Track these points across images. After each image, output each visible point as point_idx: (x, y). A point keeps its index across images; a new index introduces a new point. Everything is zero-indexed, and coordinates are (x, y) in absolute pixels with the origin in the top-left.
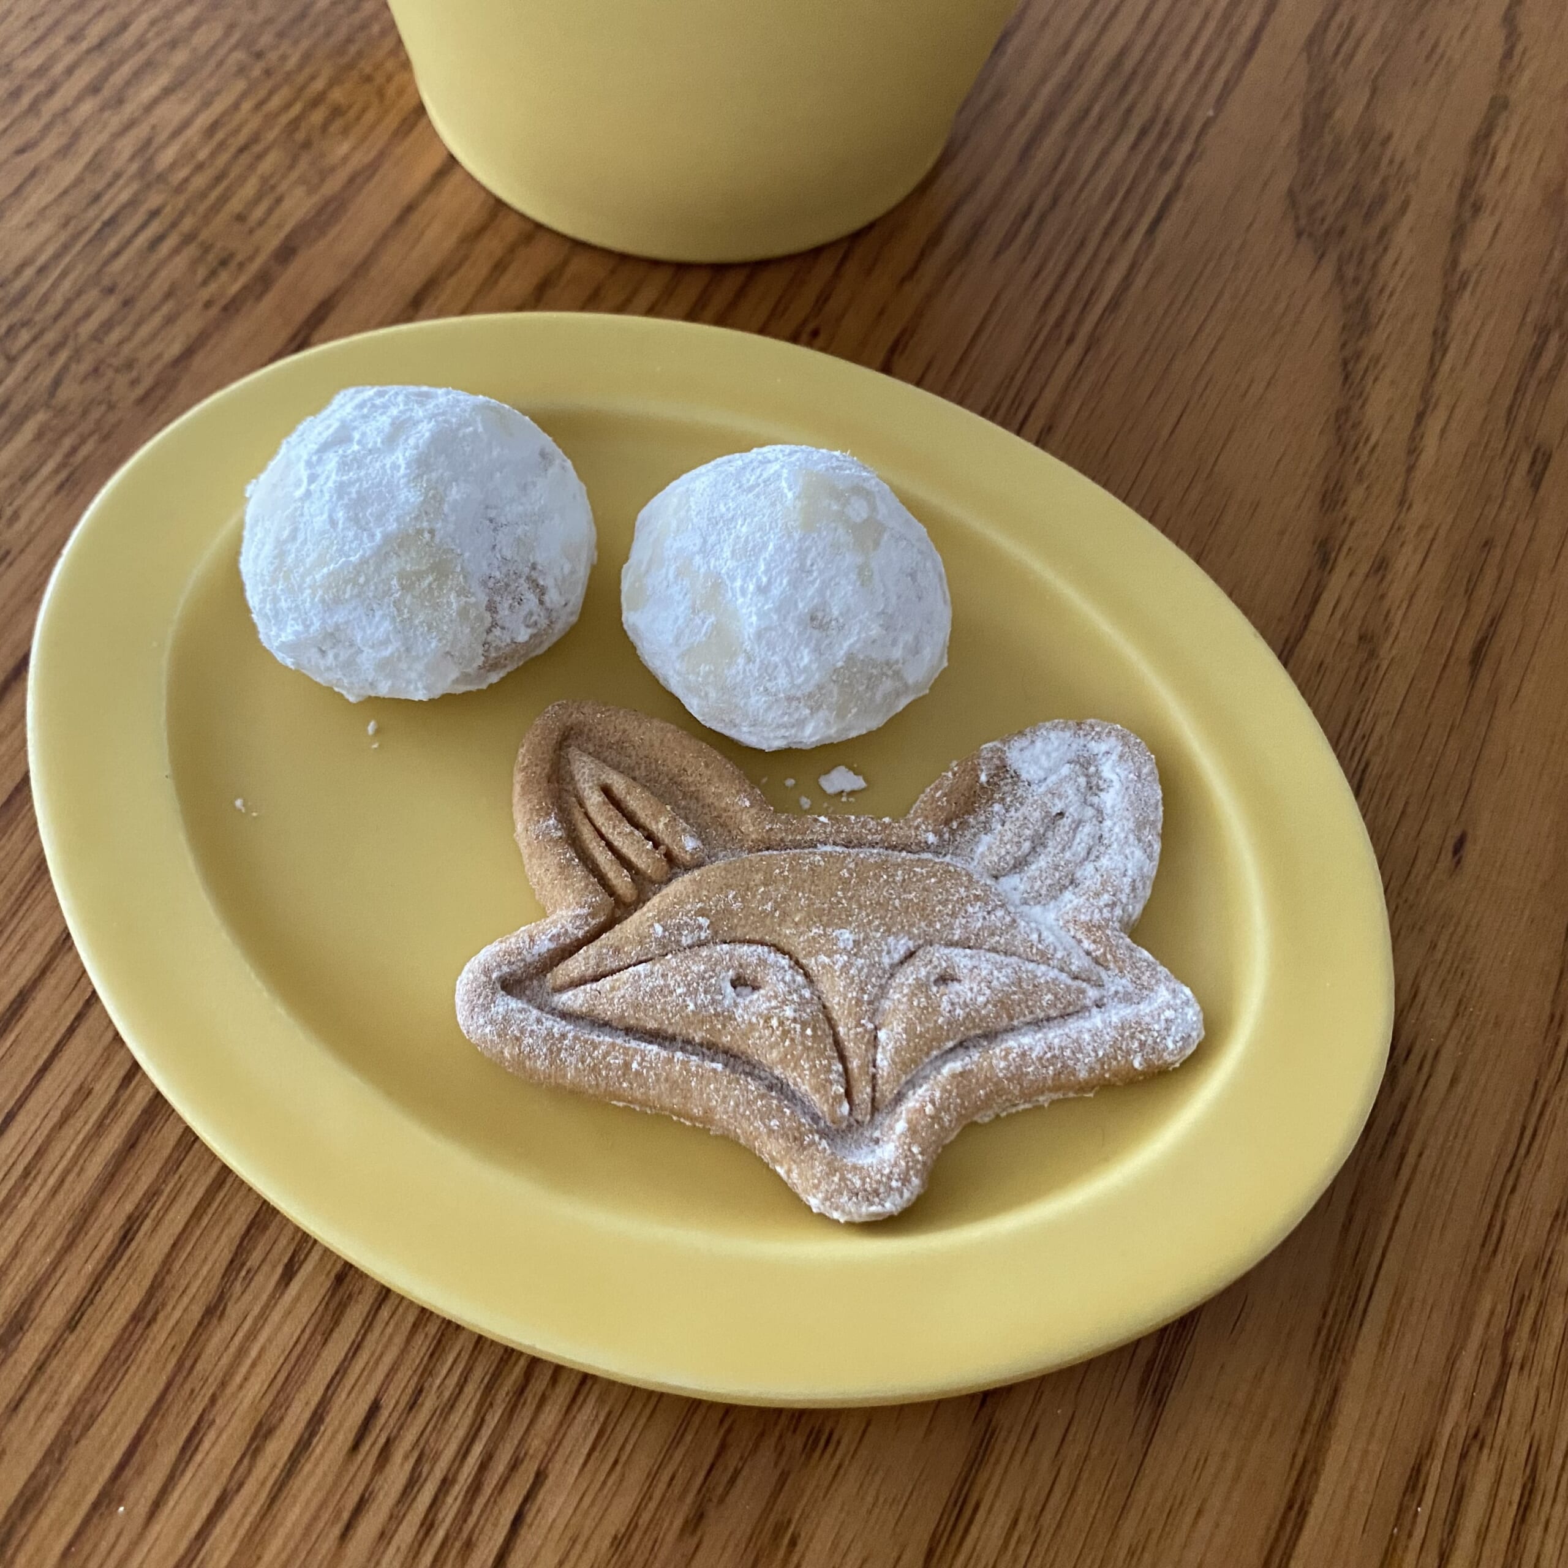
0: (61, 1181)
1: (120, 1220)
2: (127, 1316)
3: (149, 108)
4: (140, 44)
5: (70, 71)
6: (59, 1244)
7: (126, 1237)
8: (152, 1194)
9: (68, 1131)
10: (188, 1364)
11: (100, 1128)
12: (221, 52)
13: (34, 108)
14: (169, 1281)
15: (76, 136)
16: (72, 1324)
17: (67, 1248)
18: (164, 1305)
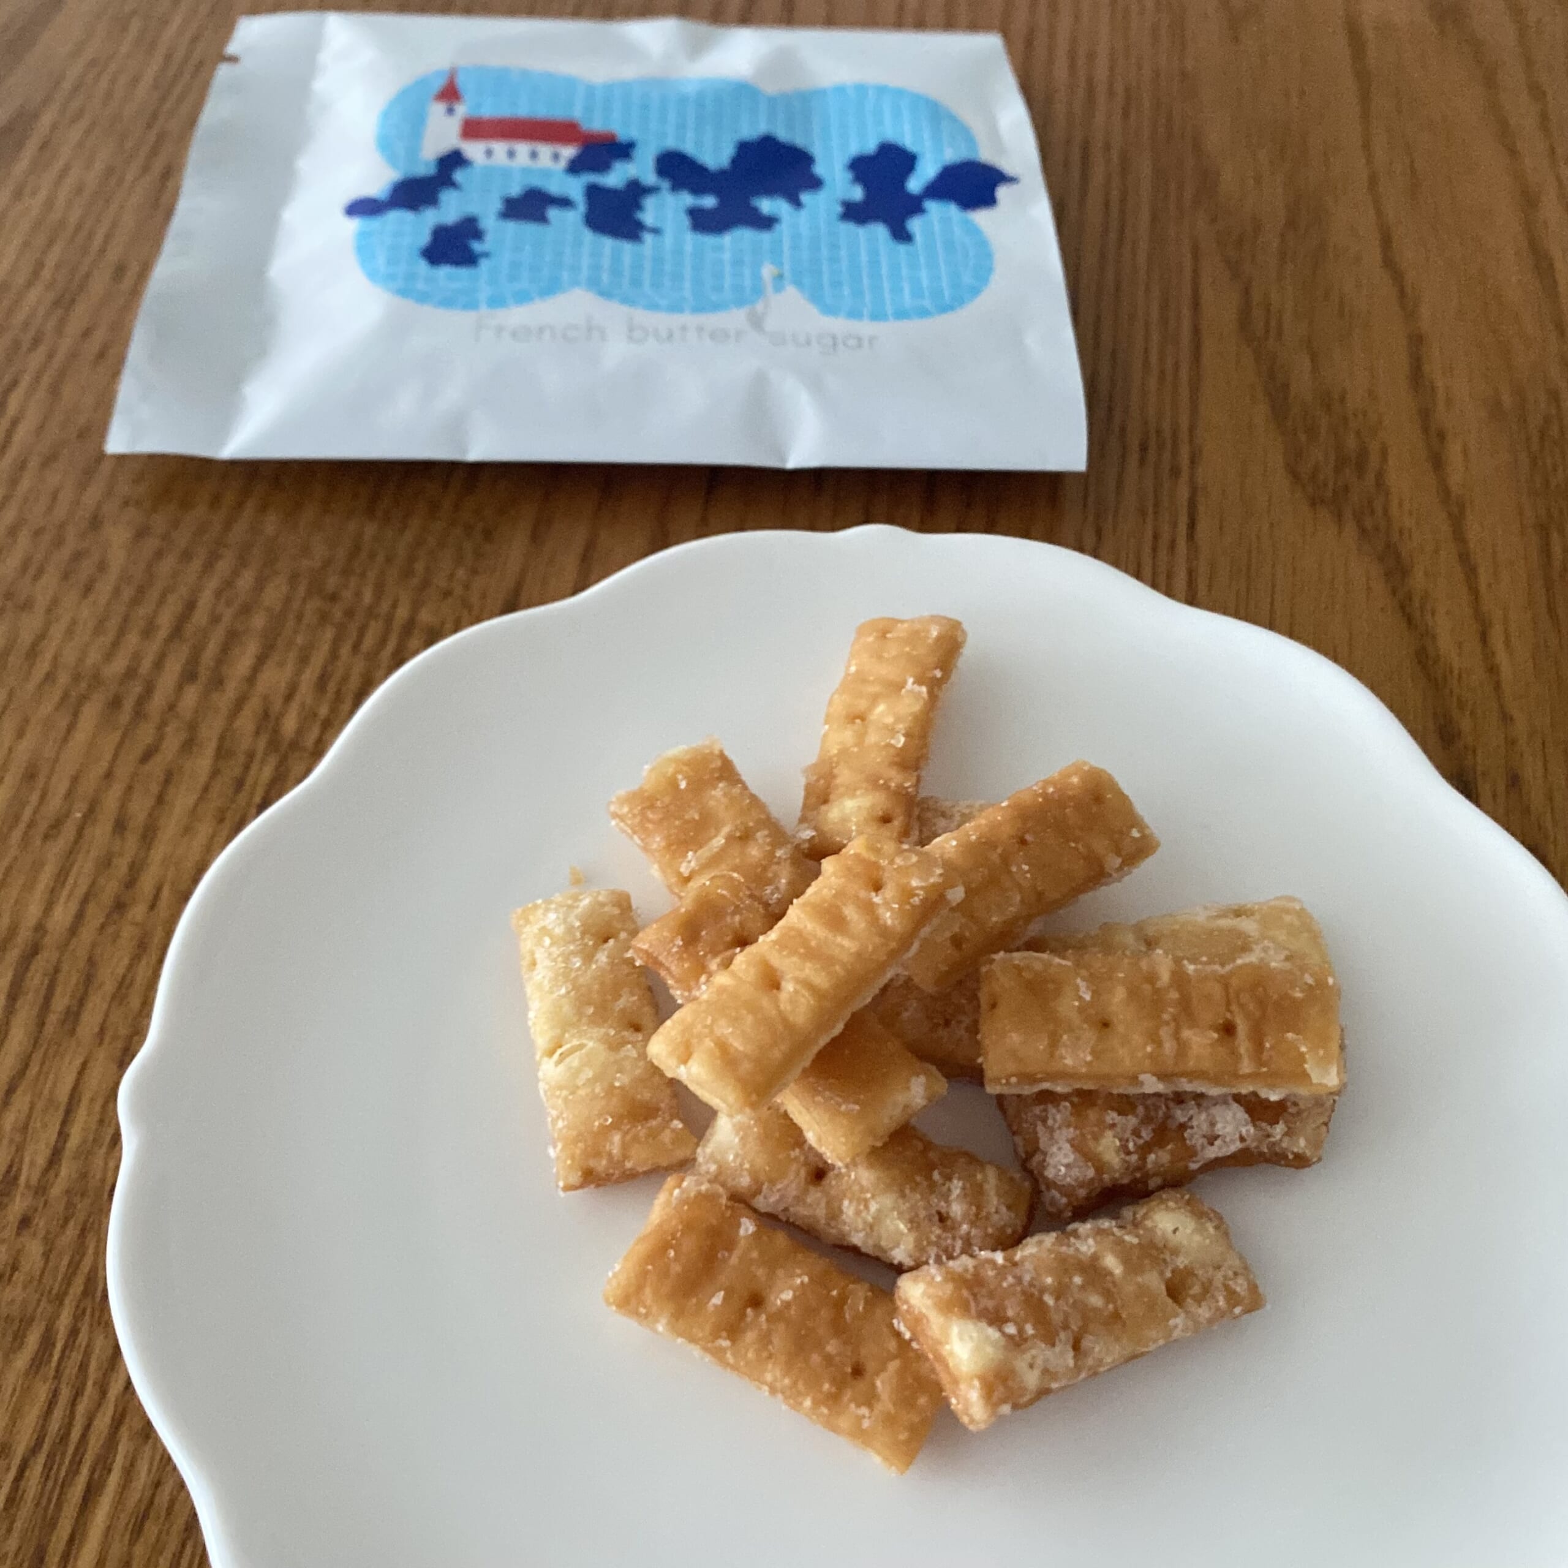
3: (251, 679)
4: (215, 619)
5: (159, 664)
12: (296, 605)
13: (139, 713)
15: (193, 727)
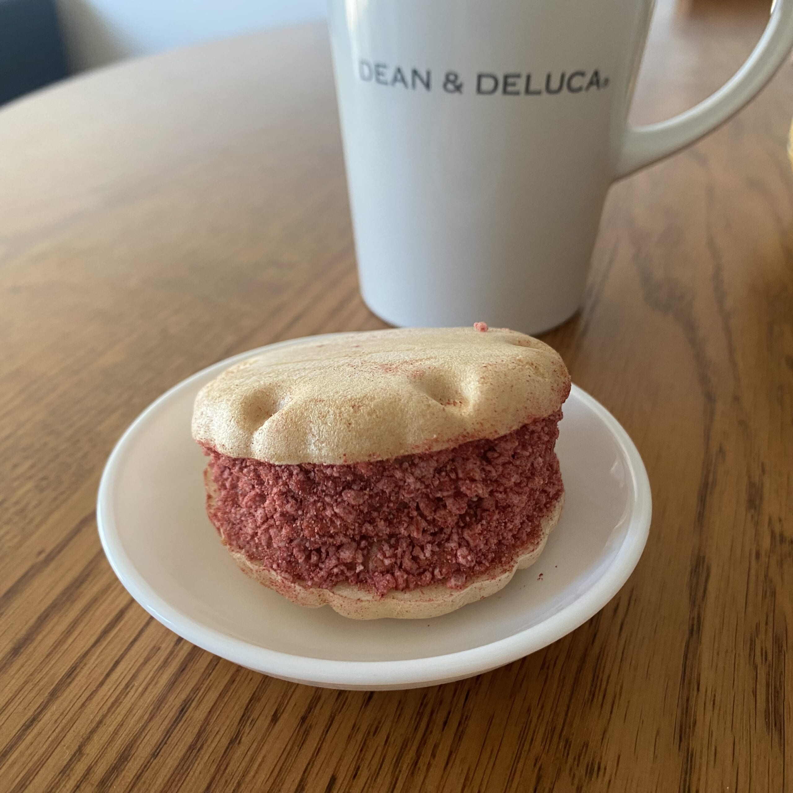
0: (146, 689)
1: (178, 703)
2: (186, 747)
6: (146, 717)
7: (183, 710)
8: (196, 690)
9: (148, 666)
10: (222, 768)
11: (165, 663)
14: (209, 728)
16: (155, 755)
17: (150, 719)
18: (206, 740)
